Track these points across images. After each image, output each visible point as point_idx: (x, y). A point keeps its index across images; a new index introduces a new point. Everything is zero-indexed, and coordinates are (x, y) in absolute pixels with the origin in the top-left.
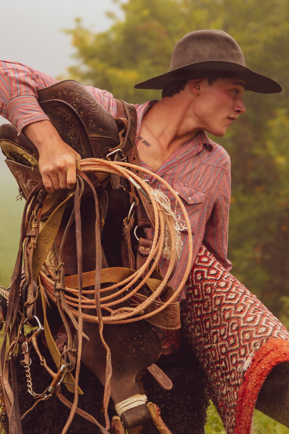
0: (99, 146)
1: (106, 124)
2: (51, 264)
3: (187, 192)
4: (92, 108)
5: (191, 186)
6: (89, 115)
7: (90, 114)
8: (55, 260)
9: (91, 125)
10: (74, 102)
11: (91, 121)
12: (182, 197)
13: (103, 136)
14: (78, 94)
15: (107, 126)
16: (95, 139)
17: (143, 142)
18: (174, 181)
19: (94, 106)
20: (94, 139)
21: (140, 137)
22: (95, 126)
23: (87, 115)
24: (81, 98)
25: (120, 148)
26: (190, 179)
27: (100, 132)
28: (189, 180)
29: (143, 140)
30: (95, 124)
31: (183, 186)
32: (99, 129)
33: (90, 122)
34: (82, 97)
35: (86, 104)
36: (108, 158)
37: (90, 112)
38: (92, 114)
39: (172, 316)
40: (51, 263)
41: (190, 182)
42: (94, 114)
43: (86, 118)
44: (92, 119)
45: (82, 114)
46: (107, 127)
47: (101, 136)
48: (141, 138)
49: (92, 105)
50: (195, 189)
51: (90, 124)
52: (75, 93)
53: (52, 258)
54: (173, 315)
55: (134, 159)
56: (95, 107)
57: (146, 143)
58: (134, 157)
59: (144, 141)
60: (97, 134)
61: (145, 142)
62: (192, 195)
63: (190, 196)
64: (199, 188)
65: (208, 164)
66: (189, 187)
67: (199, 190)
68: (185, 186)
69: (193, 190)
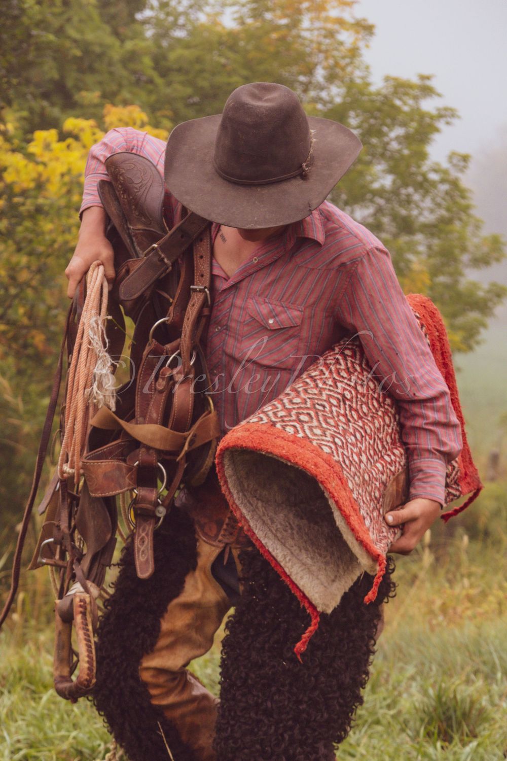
0: (145, 242)
1: (146, 211)
3: (266, 312)
4: (134, 189)
5: (275, 303)
7: (131, 197)
11: (134, 207)
12: (258, 320)
16: (140, 231)
17: (220, 235)
18: (250, 297)
22: (137, 214)
23: (129, 200)
24: (125, 177)
27: (144, 222)
28: (274, 294)
31: (262, 303)
32: (141, 218)
35: (128, 184)
36: (144, 257)
41: (275, 296)
42: (135, 197)
43: (129, 203)
45: (125, 199)
46: (148, 215)
47: (145, 228)
48: (220, 230)
49: (136, 186)
50: (284, 307)
51: (133, 212)
55: (201, 257)
56: (138, 188)
57: (223, 238)
59: (222, 234)
60: (141, 224)
61: (222, 236)
62: (277, 315)
63: (273, 317)
64: (292, 304)
65: (310, 267)
66: (271, 304)
67: (291, 307)
68: (265, 302)
69: (279, 309)
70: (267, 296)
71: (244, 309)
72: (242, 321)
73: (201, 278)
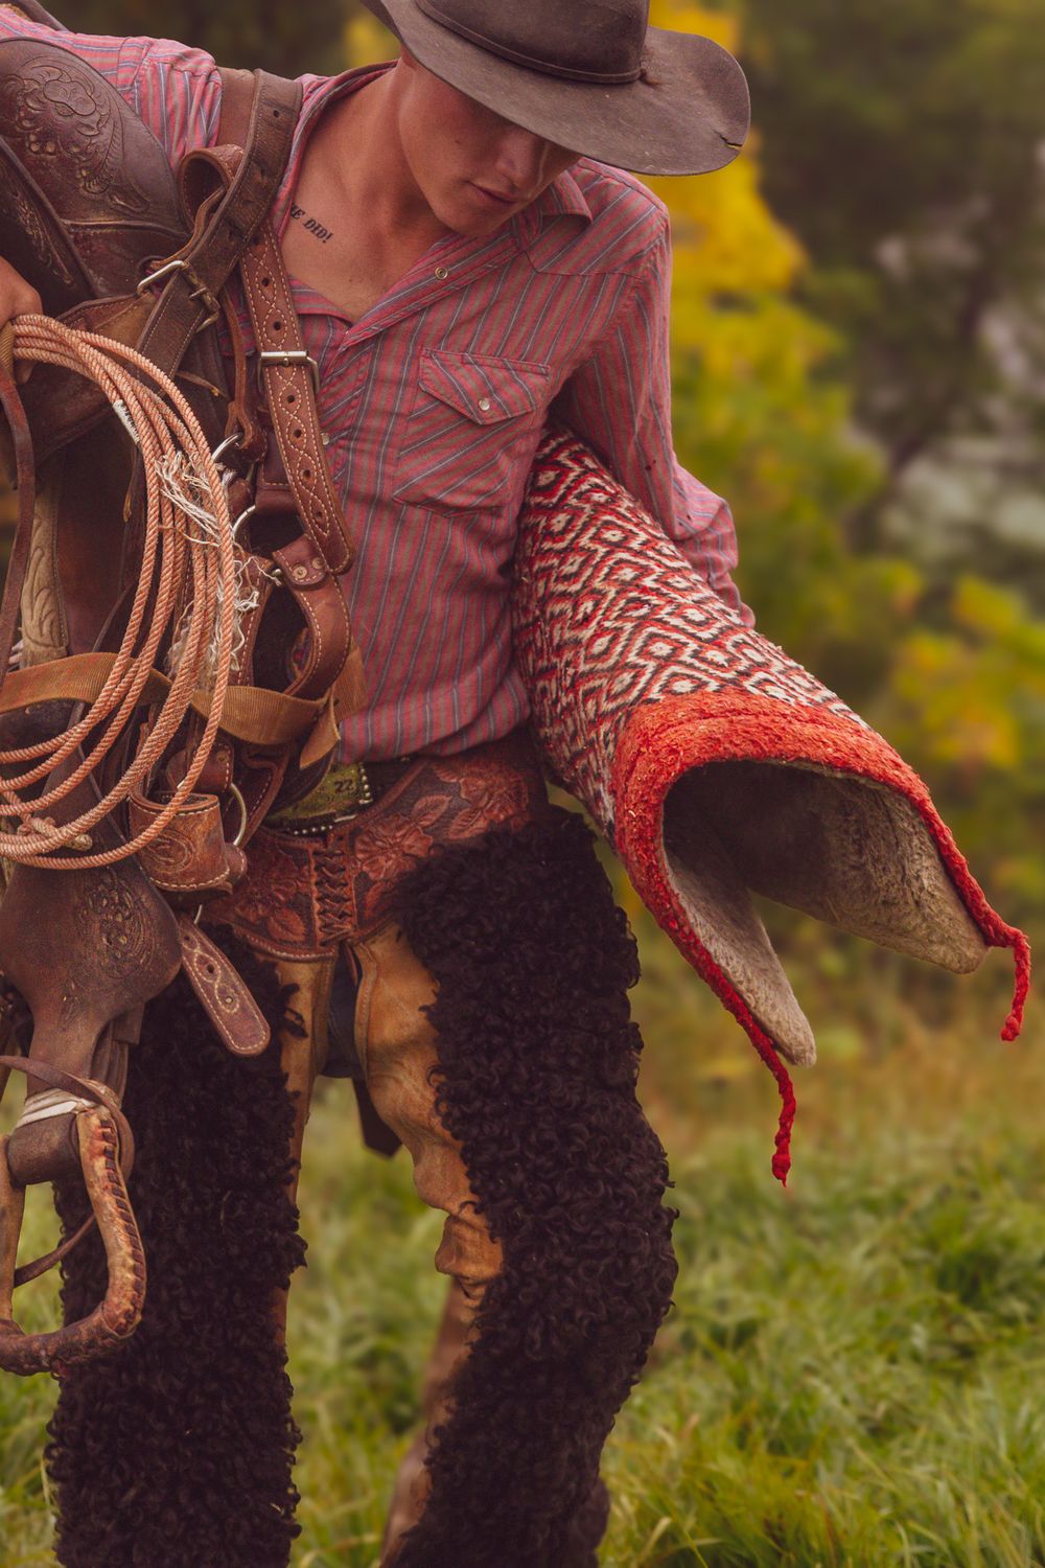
0: (119, 255)
1: (133, 181)
2: (42, 635)
3: (471, 384)
4: (83, 130)
5: (488, 362)
6: (75, 155)
7: (75, 150)
8: (52, 623)
9: (84, 187)
10: (22, 114)
11: (84, 173)
12: (452, 404)
13: (127, 223)
14: (36, 86)
15: (137, 188)
16: (104, 231)
17: (305, 225)
18: (424, 352)
19: (93, 122)
20: (98, 232)
21: (296, 207)
22: (96, 189)
23: (67, 155)
24: (45, 101)
25: (183, 260)
26: (487, 334)
27: (119, 208)
28: (483, 341)
29: (304, 218)
30: (98, 184)
31: (459, 364)
32: (112, 199)
33: (79, 176)
34: (49, 95)
35: (60, 118)
36: (144, 292)
37: (77, 146)
38: (84, 152)
39: (162, 847)
40: (41, 630)
41: (487, 345)
42: (91, 149)
43: (67, 165)
44: (86, 168)
45: (51, 154)
46: (139, 191)
47: (123, 222)
48: (298, 213)
49: (85, 121)
50: (509, 369)
51: (81, 185)
52: (26, 82)
53: (45, 618)
54: (164, 844)
55: (266, 282)
56: (94, 126)
57: (316, 229)
58: (264, 275)
59: (310, 222)
60: (109, 214)
61: (312, 225)
62: (497, 390)
63: (487, 394)
64: (525, 360)
65: (563, 271)
66: (481, 366)
67: (524, 366)
68: (464, 363)
69: (500, 375)
70: (468, 346)
71: (414, 384)
72: (404, 410)
73: (274, 333)
